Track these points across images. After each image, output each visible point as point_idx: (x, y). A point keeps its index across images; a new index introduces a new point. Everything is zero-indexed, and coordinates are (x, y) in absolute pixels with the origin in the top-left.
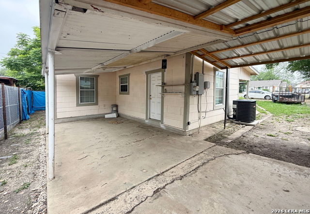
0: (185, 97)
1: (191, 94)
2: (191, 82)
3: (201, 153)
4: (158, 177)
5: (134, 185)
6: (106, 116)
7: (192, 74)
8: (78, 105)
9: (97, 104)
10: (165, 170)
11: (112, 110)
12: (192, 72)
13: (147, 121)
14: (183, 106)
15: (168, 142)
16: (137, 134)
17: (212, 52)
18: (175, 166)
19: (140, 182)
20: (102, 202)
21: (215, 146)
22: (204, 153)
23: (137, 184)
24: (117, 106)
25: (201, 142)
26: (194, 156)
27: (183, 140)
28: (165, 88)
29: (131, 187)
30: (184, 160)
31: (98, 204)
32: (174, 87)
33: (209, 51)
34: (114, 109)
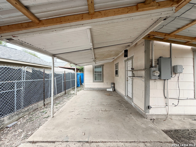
0: (145, 81)
1: (150, 78)
2: (151, 66)
3: (144, 142)
4: (86, 144)
5: (69, 140)
6: (108, 90)
7: (152, 59)
8: (94, 82)
9: (103, 82)
10: (95, 141)
11: (111, 87)
12: (152, 57)
13: (126, 98)
14: (144, 89)
15: (124, 119)
16: (111, 105)
17: (172, 32)
18: (105, 142)
19: (73, 140)
20: (49, 140)
21: (171, 142)
22: (146, 144)
23: (71, 140)
24: (114, 84)
25: (156, 130)
26: (130, 142)
27: (138, 122)
28: (134, 72)
29: (66, 140)
30: (118, 141)
31: (46, 141)
32: (138, 72)
33: (169, 32)
34: (113, 86)
